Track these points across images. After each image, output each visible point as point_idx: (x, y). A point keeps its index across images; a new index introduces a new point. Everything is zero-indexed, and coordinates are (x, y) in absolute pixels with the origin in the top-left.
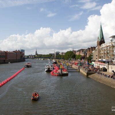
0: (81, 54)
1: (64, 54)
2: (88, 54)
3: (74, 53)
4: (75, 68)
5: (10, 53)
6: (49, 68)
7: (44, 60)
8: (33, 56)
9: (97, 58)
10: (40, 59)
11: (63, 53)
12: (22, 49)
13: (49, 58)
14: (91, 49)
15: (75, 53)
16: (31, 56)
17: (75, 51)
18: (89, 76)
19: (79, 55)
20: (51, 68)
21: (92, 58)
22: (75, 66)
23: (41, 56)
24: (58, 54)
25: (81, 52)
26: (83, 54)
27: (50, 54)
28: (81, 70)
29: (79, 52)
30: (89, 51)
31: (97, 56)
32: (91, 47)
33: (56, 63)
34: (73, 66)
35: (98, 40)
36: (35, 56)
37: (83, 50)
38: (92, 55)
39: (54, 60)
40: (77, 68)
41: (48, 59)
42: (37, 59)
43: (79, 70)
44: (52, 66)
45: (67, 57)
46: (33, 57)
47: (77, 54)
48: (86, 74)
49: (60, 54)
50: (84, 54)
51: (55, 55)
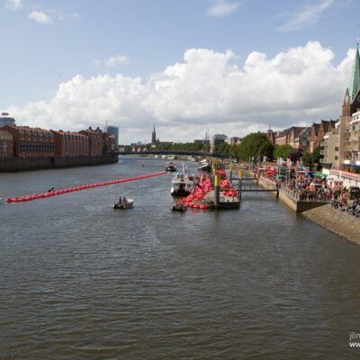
0: (292, 144)
1: (239, 142)
2: (312, 143)
3: (271, 139)
4: (266, 187)
5: (69, 136)
6: (182, 186)
7: (176, 158)
8: (142, 147)
9: (336, 158)
10: (164, 156)
11: (235, 139)
13: (193, 155)
14: (322, 129)
15: (274, 138)
16: (137, 147)
17: (274, 134)
18: (305, 213)
19: (286, 147)
20: (189, 186)
21: (322, 157)
22: (267, 179)
23: (166, 149)
24: (219, 140)
25: (292, 137)
26: (298, 144)
27: (197, 141)
28: (283, 195)
29: (284, 138)
30: (317, 135)
31: (337, 149)
32: (323, 122)
33: (208, 169)
34: (260, 182)
35: (347, 98)
37: (296, 130)
38: (323, 148)
39: (205, 160)
40: (271, 188)
41: (190, 157)
42: (156, 156)
43: (276, 192)
45: (248, 151)
46: (145, 149)
47: (280, 141)
48: (295, 207)
49: (228, 141)
50: (300, 142)
51: (212, 145)
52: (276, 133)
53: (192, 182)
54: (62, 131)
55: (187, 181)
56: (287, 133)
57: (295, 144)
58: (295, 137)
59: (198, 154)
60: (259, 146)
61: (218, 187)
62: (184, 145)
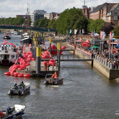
0: (104, 18)
1: (57, 17)
3: (86, 14)
4: (82, 57)
6: (6, 56)
11: (54, 14)
15: (88, 14)
17: (89, 10)
19: (99, 22)
20: (13, 56)
22: (83, 50)
24: (39, 16)
25: (105, 13)
26: (110, 18)
27: (18, 16)
28: (97, 64)
33: (30, 41)
34: (76, 53)
39: (26, 34)
40: (86, 58)
41: (12, 31)
43: (91, 62)
44: (15, 50)
45: (66, 25)
47: (94, 16)
48: (108, 75)
49: (47, 16)
50: (112, 17)
51: (33, 20)
52: (90, 9)
53: (15, 54)
55: (11, 53)
56: (100, 8)
57: (107, 19)
58: (107, 12)
59: (20, 28)
60: (75, 20)
61: (39, 58)
62: (7, 19)
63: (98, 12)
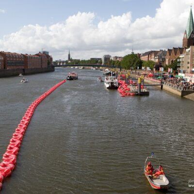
0: (153, 60)
2: (167, 60)
5: (31, 57)
7: (83, 68)
8: (63, 62)
9: (188, 67)
10: (76, 67)
11: (116, 57)
12: (44, 50)
13: (93, 66)
14: (173, 52)
17: (140, 55)
23: (77, 63)
24: (107, 58)
25: (153, 56)
26: (157, 60)
27: (92, 59)
30: (170, 55)
31: (188, 63)
32: (174, 48)
36: (66, 62)
37: (156, 53)
42: (72, 67)
45: (128, 64)
46: (65, 64)
47: (144, 59)
49: (112, 59)
50: (159, 59)
51: (103, 61)
54: (27, 54)
56: (149, 54)
57: (155, 60)
58: (155, 56)
59: (96, 66)
60: (134, 61)
62: (87, 61)
63: (147, 56)
